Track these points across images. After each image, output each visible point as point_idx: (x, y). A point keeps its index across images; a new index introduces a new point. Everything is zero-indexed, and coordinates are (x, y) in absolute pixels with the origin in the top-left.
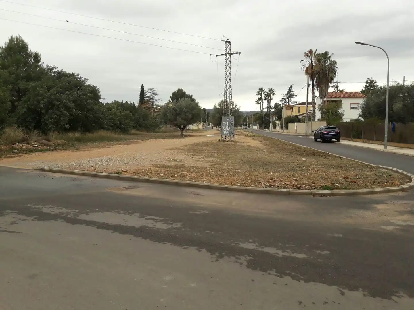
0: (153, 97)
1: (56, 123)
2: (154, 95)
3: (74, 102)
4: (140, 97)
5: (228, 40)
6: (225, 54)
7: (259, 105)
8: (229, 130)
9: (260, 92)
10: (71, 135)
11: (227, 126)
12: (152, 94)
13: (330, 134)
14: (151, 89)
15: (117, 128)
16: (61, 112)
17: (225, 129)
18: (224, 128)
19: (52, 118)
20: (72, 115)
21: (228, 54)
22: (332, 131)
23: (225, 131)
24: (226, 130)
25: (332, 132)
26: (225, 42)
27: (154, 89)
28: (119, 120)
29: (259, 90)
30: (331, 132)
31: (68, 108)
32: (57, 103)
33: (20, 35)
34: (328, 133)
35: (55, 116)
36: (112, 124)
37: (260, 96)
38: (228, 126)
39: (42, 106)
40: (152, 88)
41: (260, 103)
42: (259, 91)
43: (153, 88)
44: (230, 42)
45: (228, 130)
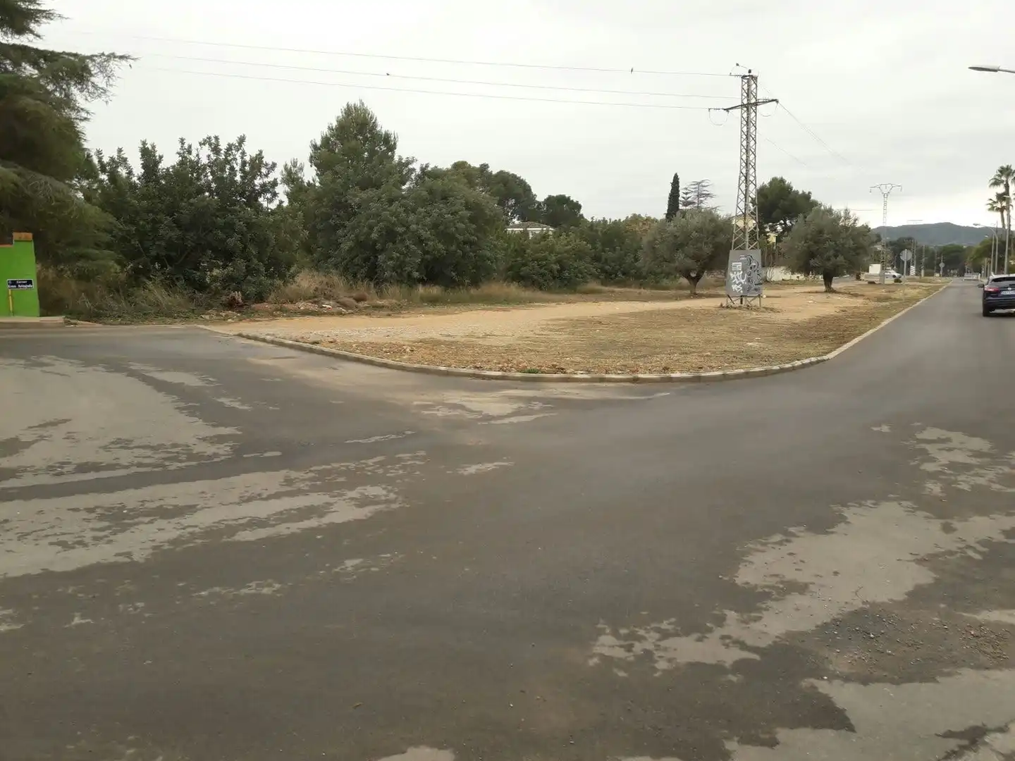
0: (702, 202)
1: (399, 268)
2: (702, 199)
3: (435, 226)
4: (669, 205)
5: (750, 71)
6: (743, 105)
7: (999, 214)
8: (743, 281)
9: (1004, 178)
10: (421, 290)
11: (740, 271)
12: (699, 196)
13: (1004, 293)
14: (698, 183)
15: (554, 278)
16: (407, 247)
17: (736, 279)
18: (734, 278)
19: (391, 259)
20: (427, 253)
21: (750, 105)
22: (1011, 286)
23: (735, 283)
24: (737, 282)
25: (1009, 289)
26: (744, 77)
27: (703, 184)
28: (559, 262)
29: (999, 173)
30: (1005, 289)
31: (420, 241)
32: (400, 229)
33: (361, 101)
34: (997, 293)
35: (395, 255)
36: (542, 271)
37: (1001, 189)
38: (742, 272)
39: (374, 236)
40: (699, 181)
41: (1001, 210)
42: (999, 176)
43: (703, 181)
44: (754, 78)
45: (740, 283)
